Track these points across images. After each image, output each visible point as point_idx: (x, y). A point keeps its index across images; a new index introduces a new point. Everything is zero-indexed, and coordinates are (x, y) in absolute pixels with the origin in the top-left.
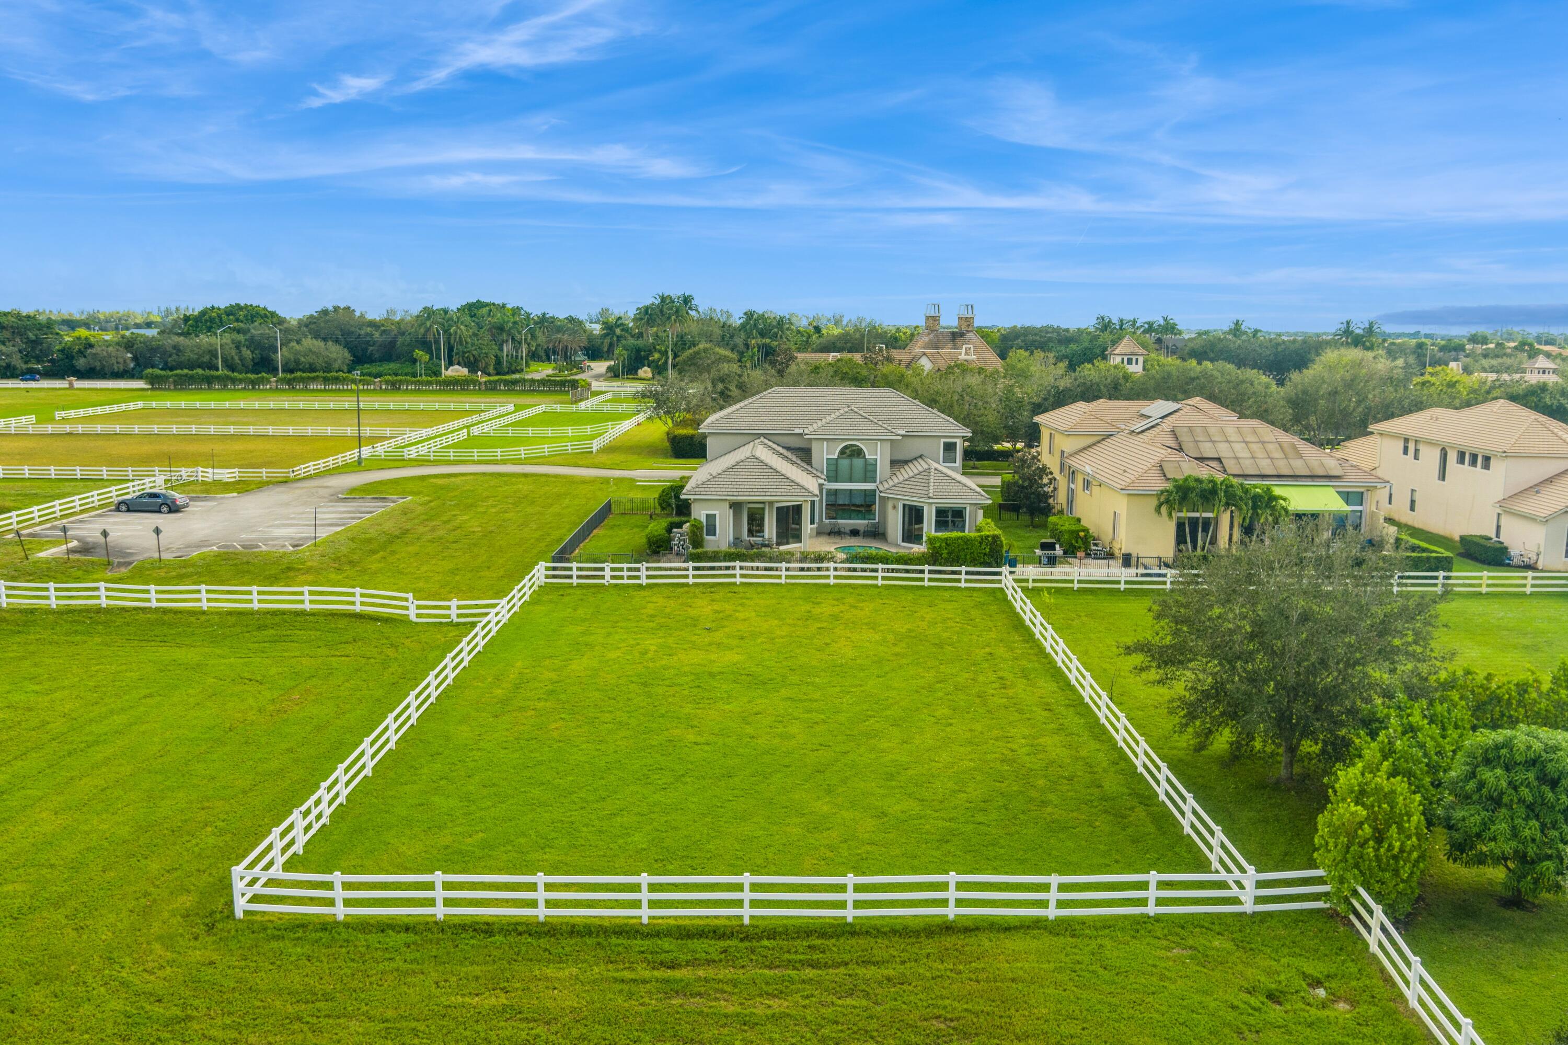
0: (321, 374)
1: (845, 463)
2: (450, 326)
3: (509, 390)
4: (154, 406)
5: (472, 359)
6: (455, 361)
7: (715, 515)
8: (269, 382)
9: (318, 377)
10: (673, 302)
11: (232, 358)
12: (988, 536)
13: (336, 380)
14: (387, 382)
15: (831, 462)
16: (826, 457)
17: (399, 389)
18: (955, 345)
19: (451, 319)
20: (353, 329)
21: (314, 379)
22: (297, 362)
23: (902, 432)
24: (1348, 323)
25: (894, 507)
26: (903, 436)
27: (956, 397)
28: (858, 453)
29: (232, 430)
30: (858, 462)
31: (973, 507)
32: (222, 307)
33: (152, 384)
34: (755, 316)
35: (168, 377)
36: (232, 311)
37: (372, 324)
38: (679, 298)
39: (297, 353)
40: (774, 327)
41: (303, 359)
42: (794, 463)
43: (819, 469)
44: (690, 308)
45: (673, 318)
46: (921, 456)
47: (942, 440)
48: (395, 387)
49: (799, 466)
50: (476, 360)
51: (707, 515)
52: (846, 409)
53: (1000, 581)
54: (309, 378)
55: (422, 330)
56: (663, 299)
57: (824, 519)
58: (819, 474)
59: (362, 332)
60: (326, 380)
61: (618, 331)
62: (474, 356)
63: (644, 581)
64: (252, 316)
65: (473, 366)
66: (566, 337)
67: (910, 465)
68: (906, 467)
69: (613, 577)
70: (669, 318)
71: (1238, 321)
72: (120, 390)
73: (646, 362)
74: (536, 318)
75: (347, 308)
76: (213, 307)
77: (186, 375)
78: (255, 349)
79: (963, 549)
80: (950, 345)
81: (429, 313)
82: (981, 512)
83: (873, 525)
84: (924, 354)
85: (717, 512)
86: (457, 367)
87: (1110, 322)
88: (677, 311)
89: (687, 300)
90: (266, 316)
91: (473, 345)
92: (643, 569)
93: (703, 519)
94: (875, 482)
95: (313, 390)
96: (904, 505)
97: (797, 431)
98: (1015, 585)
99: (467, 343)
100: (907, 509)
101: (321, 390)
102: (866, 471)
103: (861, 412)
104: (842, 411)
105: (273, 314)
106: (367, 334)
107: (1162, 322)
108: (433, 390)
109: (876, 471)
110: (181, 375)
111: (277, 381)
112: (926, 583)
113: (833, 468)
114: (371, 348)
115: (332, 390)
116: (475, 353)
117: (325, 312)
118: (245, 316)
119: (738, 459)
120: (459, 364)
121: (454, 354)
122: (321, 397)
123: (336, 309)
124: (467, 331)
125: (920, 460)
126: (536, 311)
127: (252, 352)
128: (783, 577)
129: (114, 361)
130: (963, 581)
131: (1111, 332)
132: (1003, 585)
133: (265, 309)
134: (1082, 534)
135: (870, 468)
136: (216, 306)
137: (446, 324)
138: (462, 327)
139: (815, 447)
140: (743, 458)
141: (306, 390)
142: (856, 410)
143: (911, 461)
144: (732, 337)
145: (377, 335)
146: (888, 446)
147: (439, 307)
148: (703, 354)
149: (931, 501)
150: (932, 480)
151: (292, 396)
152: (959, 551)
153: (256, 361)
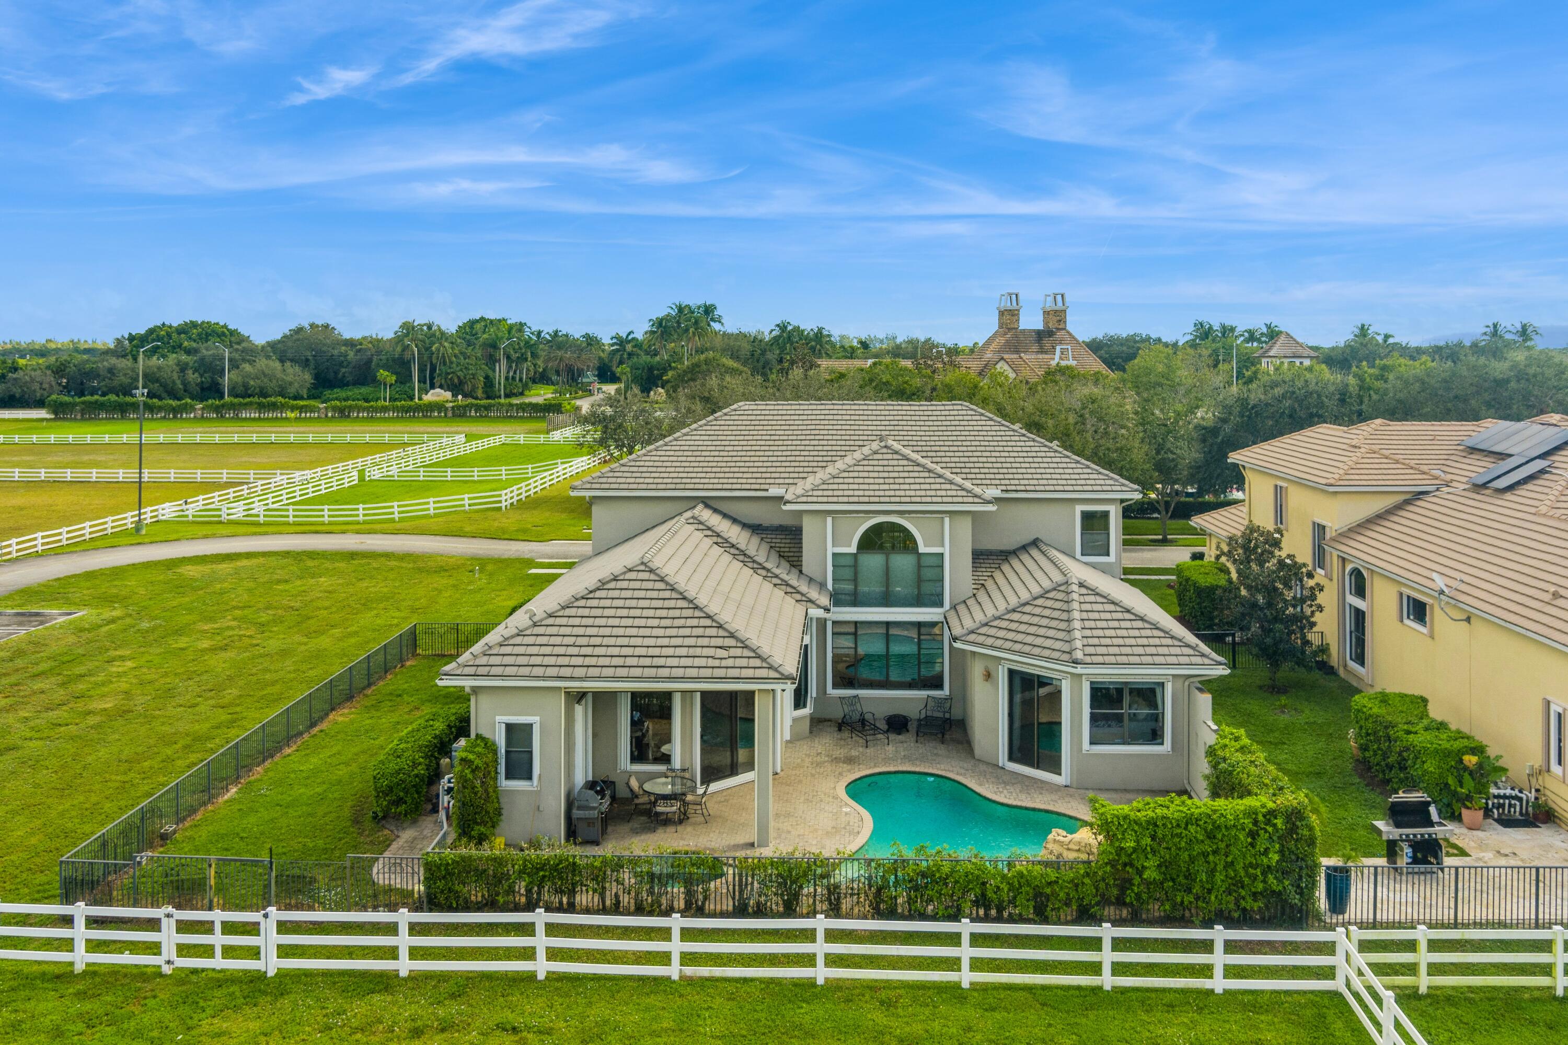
0: (256, 399)
1: (873, 562)
2: (433, 343)
3: (481, 416)
4: (17, 440)
5: (456, 381)
6: (437, 384)
7: (530, 726)
8: (192, 409)
9: (251, 403)
10: (693, 312)
11: (174, 382)
12: (1272, 813)
13: (274, 407)
14: (334, 409)
15: (843, 561)
16: (830, 550)
17: (349, 416)
18: (1041, 347)
19: (434, 335)
20: (324, 349)
21: (245, 406)
22: (246, 386)
23: (997, 492)
24: (1495, 326)
25: (988, 676)
26: (997, 500)
27: (1072, 419)
28: (905, 542)
29: (43, 474)
30: (902, 563)
31: (1179, 682)
32: (175, 324)
33: (56, 413)
34: (790, 328)
35: (74, 405)
36: (185, 329)
37: (350, 343)
38: (699, 307)
39: (248, 375)
40: (811, 340)
41: (252, 383)
42: (757, 567)
43: (817, 576)
44: (712, 320)
45: (691, 330)
46: (1035, 543)
47: (1079, 508)
48: (343, 414)
49: (769, 575)
50: (461, 383)
51: (510, 727)
52: (875, 446)
53: (1329, 973)
54: (240, 404)
55: (399, 349)
56: (680, 309)
57: (830, 690)
58: (814, 594)
59: (336, 352)
60: (261, 407)
61: (629, 347)
62: (459, 377)
63: (271, 964)
64: (207, 335)
65: (456, 388)
66: (569, 355)
67: (1015, 562)
68: (1006, 568)
69: (183, 950)
70: (687, 330)
71: (1363, 326)
72: (17, 420)
73: (660, 383)
74: (548, 337)
75: (326, 326)
76: (164, 324)
77: (96, 402)
78: (205, 372)
79: (1205, 855)
80: (1035, 348)
81: (408, 329)
82: (1204, 701)
83: (940, 702)
84: (1002, 359)
85: (534, 719)
86: (438, 390)
87: (1211, 328)
88: (696, 322)
89: (708, 310)
90: (223, 334)
91: (458, 364)
92: (269, 927)
93: (500, 739)
94: (941, 605)
95: (246, 419)
96: (1011, 673)
97: (774, 491)
98: (1377, 982)
99: (451, 363)
100: (1017, 681)
101: (254, 419)
102: (919, 580)
103: (906, 451)
104: (866, 450)
105: (233, 333)
106: (341, 355)
107: (1265, 330)
108: (389, 418)
109: (942, 580)
110: (91, 403)
111: (203, 409)
112: (1107, 980)
113: (848, 573)
114: (343, 370)
115: (268, 419)
116: (459, 373)
117: (300, 330)
118: (199, 335)
119: (605, 574)
120: (441, 387)
121: (436, 375)
122: (256, 427)
123: (312, 326)
124: (452, 348)
125: (1034, 552)
126: (547, 330)
127: (201, 376)
128: (676, 959)
129: (36, 386)
130: (1218, 971)
131: (1214, 340)
132: (1337, 984)
133: (225, 326)
134: (1471, 760)
135: (928, 574)
136: (167, 323)
137: (427, 341)
138: (446, 344)
139: (809, 527)
140: (617, 569)
141: (237, 418)
142: (896, 446)
143: (1014, 553)
144: (764, 352)
145: (351, 354)
146: (966, 526)
147: (423, 322)
148: (704, 367)
149: (1079, 670)
150: (1076, 615)
151: (223, 427)
152: (1192, 860)
153: (206, 385)
